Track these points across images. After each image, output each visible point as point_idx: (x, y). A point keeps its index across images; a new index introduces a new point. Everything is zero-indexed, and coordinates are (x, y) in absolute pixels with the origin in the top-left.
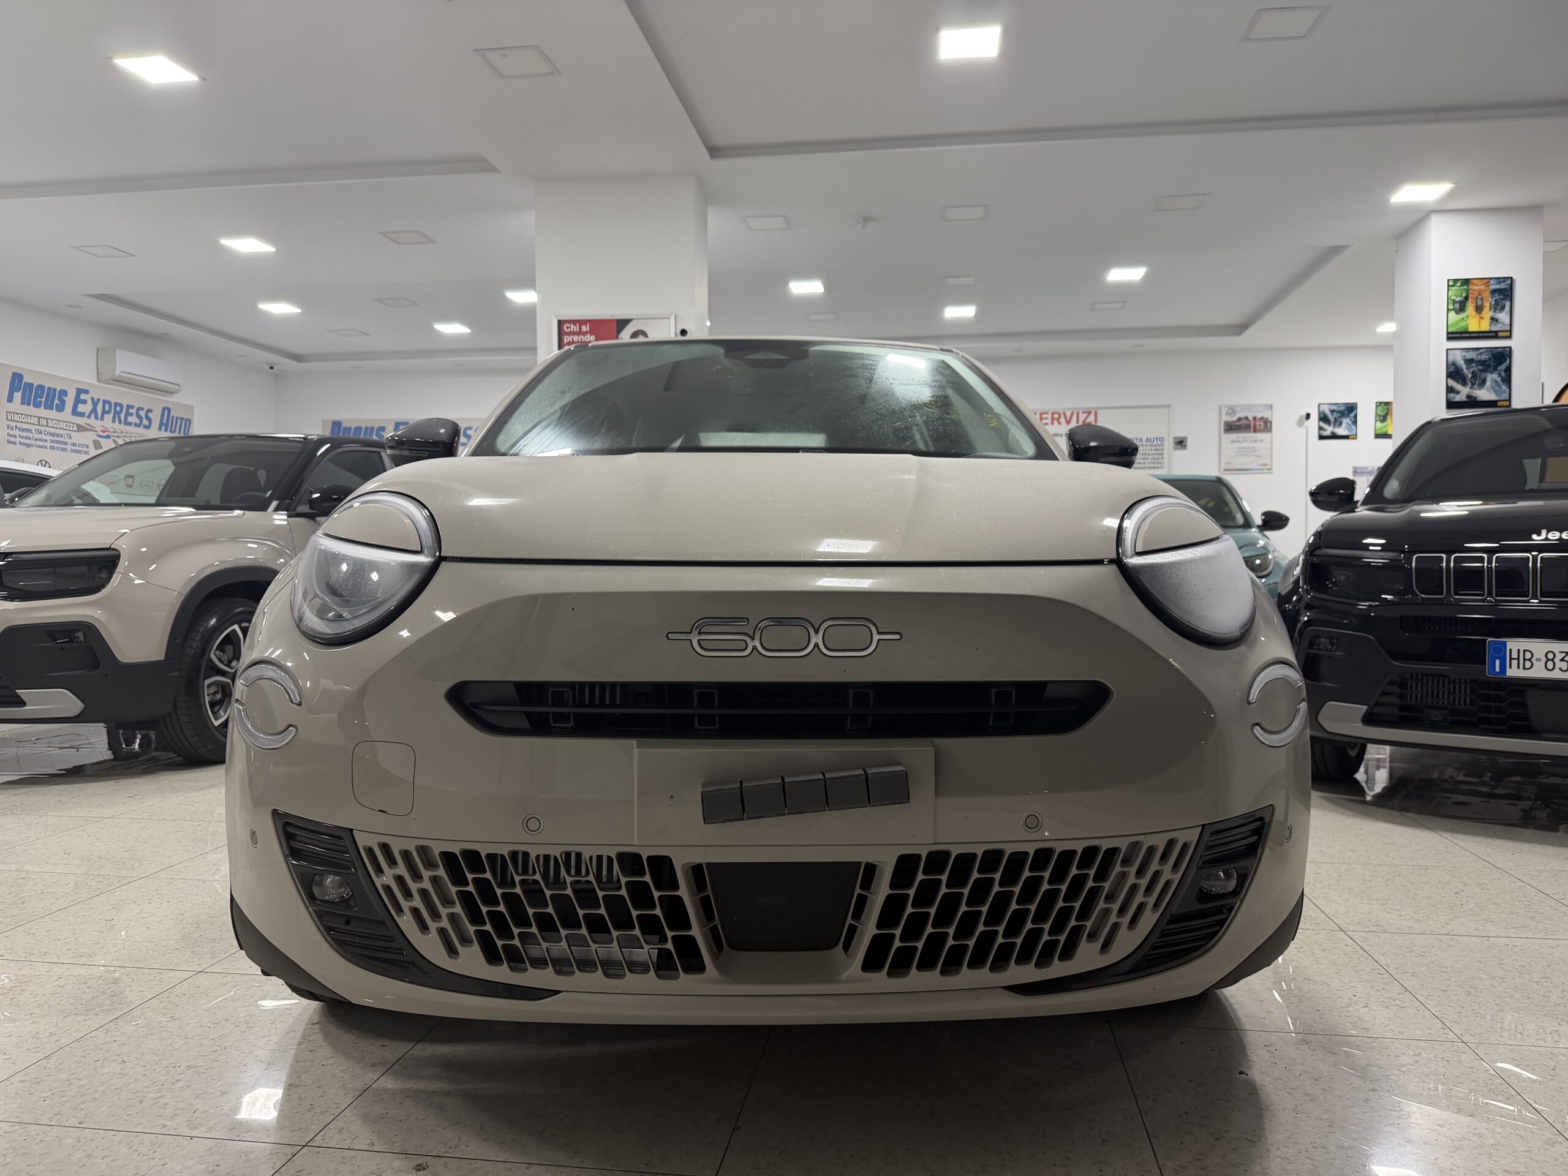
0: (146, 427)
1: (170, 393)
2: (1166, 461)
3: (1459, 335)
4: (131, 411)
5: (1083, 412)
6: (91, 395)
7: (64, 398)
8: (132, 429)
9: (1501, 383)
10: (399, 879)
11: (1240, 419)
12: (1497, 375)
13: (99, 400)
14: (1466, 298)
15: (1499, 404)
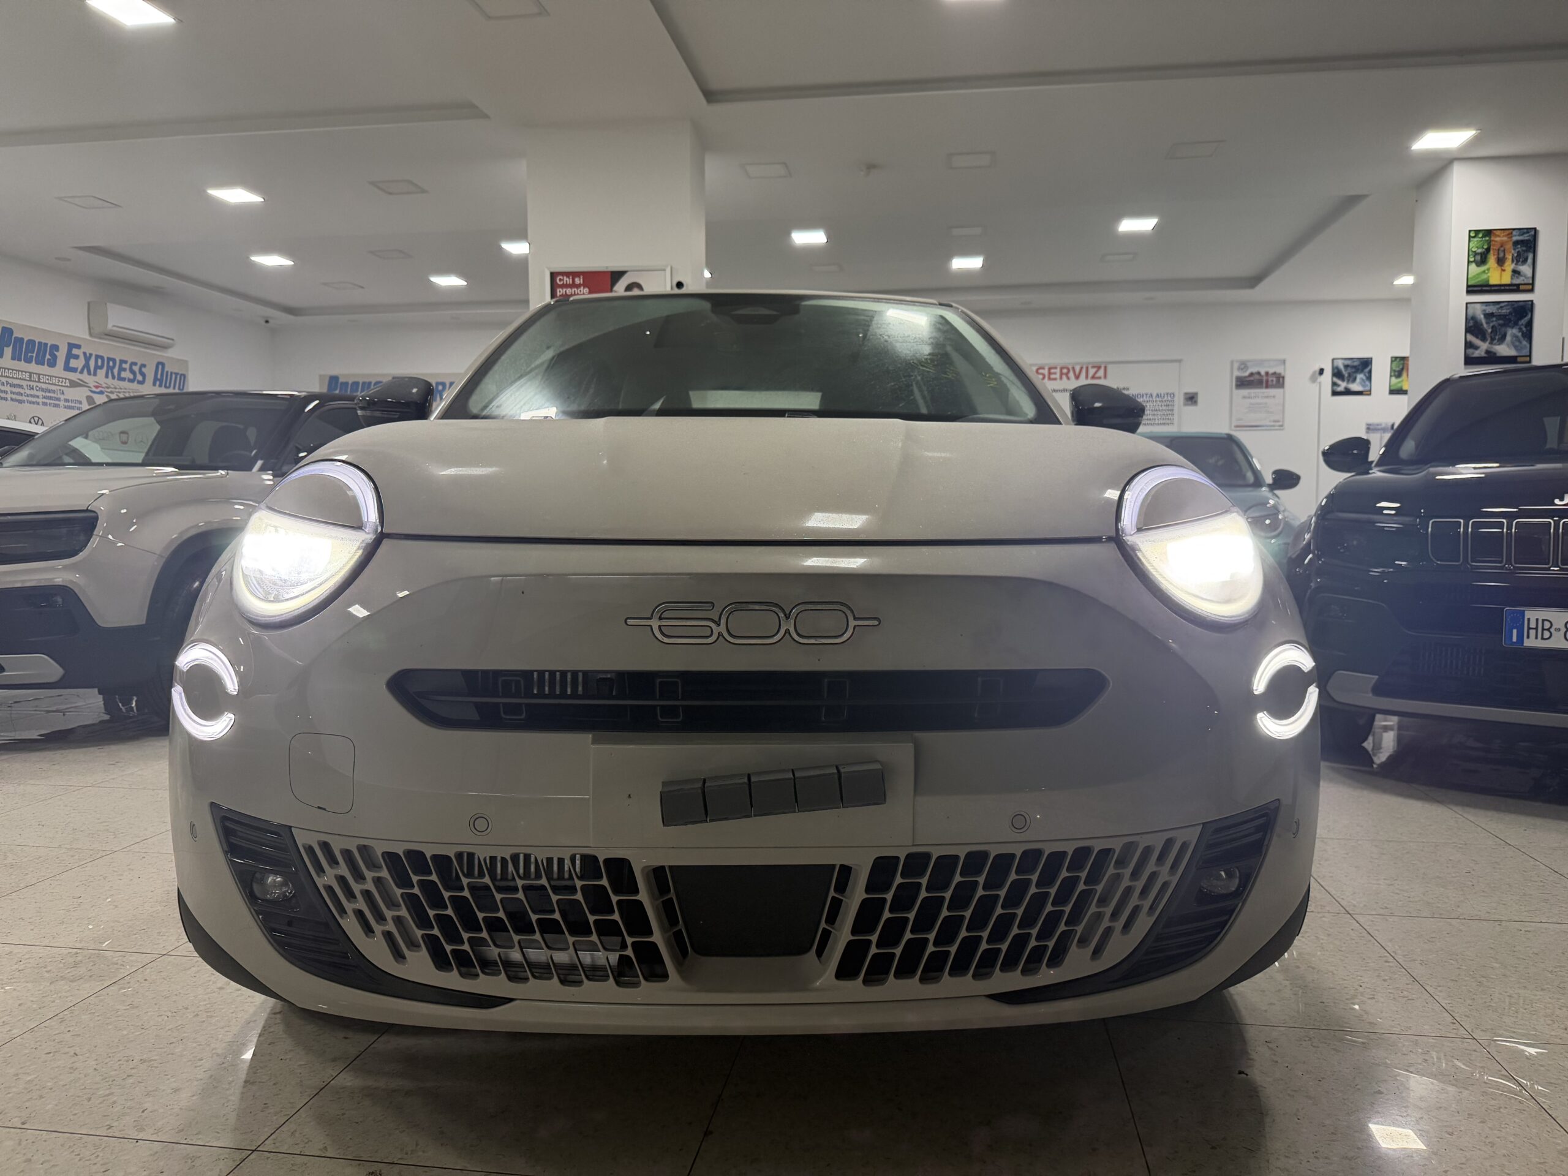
0: (140, 382)
1: (164, 347)
2: (1176, 417)
3: (1479, 288)
4: (124, 366)
5: (1093, 367)
6: (82, 350)
7: (56, 353)
8: (126, 384)
9: (1522, 339)
10: (341, 880)
11: (1252, 374)
12: (1517, 330)
13: (91, 355)
14: (1488, 250)
15: (1519, 359)
